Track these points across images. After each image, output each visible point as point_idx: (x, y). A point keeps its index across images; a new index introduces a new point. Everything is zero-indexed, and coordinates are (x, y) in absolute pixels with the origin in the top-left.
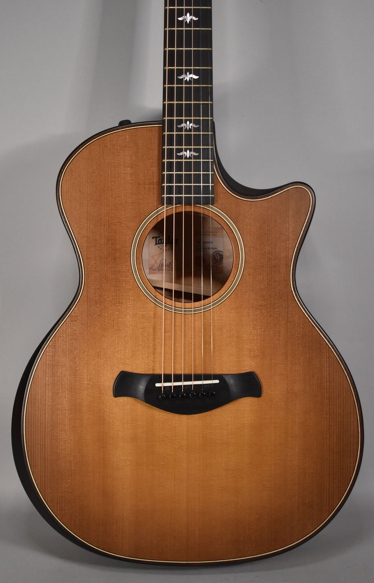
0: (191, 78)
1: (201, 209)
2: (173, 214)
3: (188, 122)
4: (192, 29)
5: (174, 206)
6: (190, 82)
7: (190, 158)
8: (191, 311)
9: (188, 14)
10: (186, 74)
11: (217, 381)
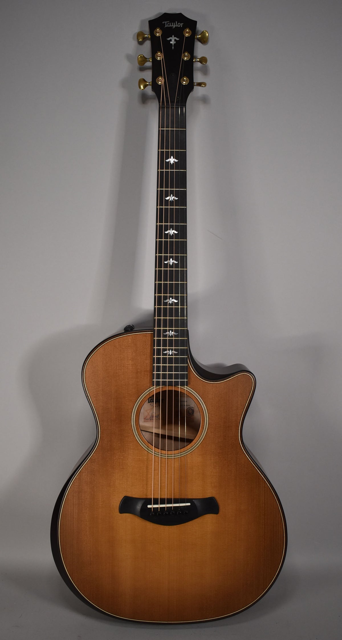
0: (173, 302)
1: (179, 388)
2: (160, 392)
3: (171, 331)
4: (174, 269)
5: (161, 387)
6: (172, 305)
7: (172, 355)
8: (172, 456)
9: (171, 259)
10: (169, 299)
11: (189, 504)
